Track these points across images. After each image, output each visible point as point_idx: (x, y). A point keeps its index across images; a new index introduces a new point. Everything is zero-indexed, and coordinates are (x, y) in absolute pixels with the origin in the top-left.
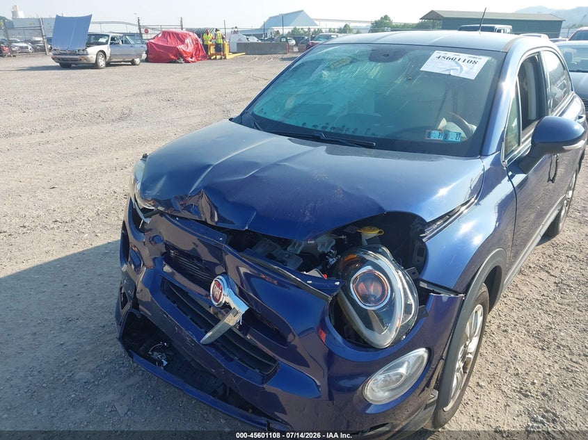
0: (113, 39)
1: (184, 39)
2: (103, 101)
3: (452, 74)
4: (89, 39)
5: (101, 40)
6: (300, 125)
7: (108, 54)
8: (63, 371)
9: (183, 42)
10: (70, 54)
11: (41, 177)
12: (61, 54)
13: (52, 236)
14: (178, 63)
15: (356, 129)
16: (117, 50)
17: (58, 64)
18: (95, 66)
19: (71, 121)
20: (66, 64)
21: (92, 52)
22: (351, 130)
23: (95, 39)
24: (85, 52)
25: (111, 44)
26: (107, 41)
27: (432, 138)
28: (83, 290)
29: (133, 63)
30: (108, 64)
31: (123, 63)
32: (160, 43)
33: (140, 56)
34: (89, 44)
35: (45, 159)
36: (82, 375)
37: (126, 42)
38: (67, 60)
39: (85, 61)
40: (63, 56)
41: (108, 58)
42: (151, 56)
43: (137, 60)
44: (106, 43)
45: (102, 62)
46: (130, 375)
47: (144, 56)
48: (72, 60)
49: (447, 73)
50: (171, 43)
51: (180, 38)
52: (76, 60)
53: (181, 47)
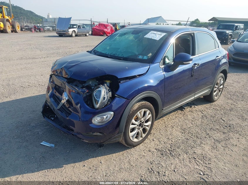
0: (79, 26)
1: (107, 27)
2: (69, 49)
3: (152, 38)
4: (70, 26)
5: (74, 27)
6: (105, 53)
7: (76, 32)
8: (28, 123)
9: (106, 28)
10: (62, 32)
11: (39, 72)
12: (59, 31)
13: (36, 89)
14: (104, 36)
15: (119, 55)
16: (80, 30)
17: (58, 35)
18: (71, 36)
19: (56, 55)
20: (61, 35)
21: (71, 30)
22: (118, 55)
23: (72, 26)
24: (68, 31)
25: (78, 28)
26: (77, 27)
27: (139, 58)
28: (41, 104)
29: (86, 35)
30: (76, 36)
31: (82, 35)
32: (97, 28)
33: (88, 33)
34: (70, 28)
35: (43, 66)
36: (32, 124)
37: (84, 27)
38: (61, 33)
39: (68, 34)
40: (60, 32)
41: (76, 33)
42: (93, 33)
43: (88, 34)
44: (76, 28)
45: (74, 35)
46: (46, 126)
47: (90, 33)
48: (63, 34)
49: (151, 38)
50: (102, 28)
51: (105, 26)
52: (64, 34)
53: (105, 30)
